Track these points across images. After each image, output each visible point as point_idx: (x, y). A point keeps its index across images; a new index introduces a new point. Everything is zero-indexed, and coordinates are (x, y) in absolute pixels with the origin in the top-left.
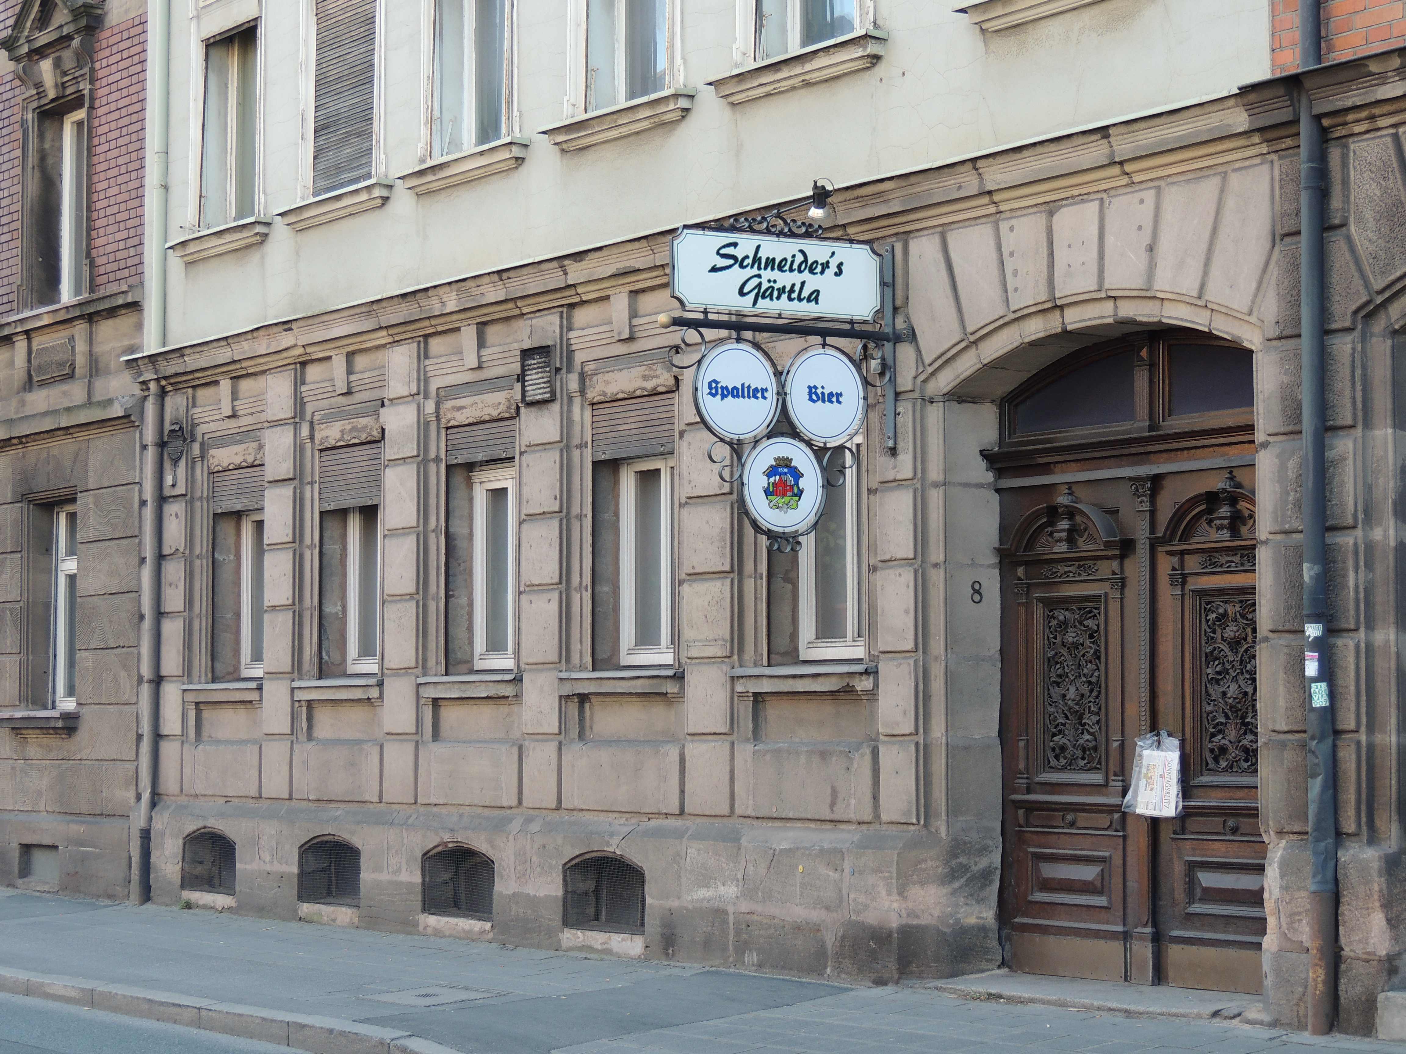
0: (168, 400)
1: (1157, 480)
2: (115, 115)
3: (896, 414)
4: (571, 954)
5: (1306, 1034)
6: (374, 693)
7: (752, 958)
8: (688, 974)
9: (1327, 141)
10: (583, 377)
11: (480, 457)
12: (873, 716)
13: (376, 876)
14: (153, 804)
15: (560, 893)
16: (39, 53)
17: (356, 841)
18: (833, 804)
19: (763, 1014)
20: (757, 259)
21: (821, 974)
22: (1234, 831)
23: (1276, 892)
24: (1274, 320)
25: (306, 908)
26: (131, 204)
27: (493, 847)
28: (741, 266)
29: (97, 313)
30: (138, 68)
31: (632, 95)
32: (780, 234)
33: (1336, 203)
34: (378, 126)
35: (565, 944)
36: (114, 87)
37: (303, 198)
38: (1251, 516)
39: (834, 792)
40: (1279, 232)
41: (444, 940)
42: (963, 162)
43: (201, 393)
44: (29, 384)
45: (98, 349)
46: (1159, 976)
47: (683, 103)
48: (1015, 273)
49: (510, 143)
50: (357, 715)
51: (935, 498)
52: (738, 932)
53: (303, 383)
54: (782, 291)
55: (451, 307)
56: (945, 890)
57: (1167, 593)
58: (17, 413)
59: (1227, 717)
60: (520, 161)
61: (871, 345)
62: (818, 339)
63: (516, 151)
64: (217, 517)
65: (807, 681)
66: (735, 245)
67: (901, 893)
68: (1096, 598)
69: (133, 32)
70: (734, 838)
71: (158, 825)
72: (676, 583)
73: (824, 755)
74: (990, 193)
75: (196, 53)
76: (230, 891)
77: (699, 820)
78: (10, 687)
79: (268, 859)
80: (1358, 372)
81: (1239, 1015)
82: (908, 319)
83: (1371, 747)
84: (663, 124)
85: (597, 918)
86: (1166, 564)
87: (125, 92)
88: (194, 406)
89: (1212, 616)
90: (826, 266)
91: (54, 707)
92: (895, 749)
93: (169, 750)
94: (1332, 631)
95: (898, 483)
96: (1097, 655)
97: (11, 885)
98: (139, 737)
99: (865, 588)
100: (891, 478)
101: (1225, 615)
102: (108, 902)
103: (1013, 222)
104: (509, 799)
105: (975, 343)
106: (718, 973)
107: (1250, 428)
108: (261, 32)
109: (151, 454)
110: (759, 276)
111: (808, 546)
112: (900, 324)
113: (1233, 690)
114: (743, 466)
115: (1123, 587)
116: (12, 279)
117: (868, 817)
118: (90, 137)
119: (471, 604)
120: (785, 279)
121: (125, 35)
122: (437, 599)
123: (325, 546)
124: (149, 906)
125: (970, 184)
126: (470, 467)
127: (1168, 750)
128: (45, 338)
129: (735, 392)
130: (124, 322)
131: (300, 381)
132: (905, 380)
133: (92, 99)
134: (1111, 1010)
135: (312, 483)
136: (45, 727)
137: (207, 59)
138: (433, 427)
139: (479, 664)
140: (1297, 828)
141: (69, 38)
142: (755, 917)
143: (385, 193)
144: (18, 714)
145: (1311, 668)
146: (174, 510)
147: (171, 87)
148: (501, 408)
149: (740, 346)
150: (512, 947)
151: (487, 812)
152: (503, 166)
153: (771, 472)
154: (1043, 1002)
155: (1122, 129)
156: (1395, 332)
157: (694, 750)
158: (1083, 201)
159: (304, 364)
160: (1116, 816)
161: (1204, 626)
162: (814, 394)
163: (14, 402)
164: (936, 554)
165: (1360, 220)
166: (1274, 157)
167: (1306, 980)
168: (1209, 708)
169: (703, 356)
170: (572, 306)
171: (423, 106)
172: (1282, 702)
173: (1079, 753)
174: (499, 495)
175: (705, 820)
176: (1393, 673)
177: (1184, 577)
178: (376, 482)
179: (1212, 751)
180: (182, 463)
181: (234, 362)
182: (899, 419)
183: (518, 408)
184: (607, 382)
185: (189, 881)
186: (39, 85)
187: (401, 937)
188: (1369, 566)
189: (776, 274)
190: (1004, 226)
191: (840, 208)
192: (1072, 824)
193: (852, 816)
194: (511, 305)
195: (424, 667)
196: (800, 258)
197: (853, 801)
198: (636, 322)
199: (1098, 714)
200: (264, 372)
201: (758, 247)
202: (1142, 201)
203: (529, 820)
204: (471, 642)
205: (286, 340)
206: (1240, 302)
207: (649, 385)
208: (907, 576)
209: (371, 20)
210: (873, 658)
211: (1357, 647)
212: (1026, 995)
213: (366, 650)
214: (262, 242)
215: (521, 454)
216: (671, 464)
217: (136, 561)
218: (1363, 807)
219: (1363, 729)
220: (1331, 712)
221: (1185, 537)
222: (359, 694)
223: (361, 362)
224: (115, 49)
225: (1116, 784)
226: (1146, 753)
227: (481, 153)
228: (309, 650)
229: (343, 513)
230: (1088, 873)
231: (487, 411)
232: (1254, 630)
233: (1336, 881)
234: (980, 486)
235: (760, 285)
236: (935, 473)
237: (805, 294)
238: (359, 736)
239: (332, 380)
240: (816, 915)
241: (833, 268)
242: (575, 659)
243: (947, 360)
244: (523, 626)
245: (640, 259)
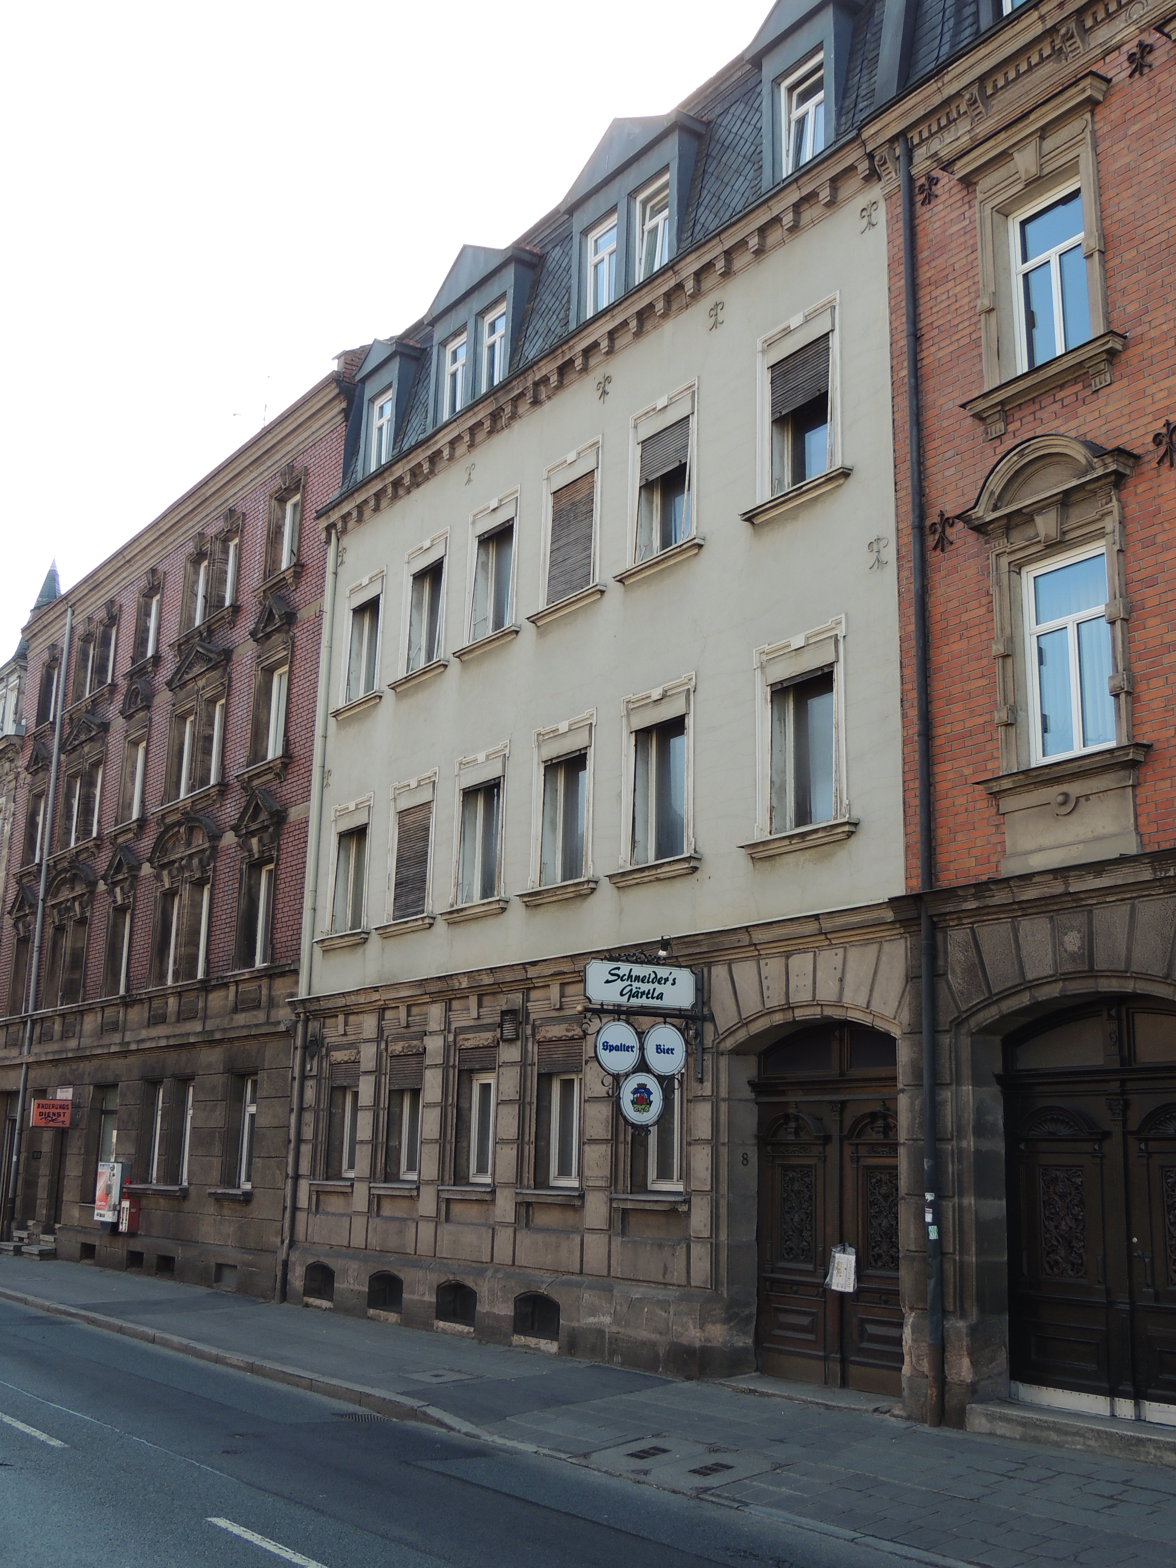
0: (310, 1023)
1: (844, 1103)
2: (290, 869)
3: (703, 1060)
4: (518, 1349)
5: (926, 1425)
6: (415, 1193)
7: (618, 1359)
8: (582, 1366)
9: (935, 929)
10: (534, 1027)
11: (477, 1067)
12: (687, 1226)
13: (411, 1296)
14: (290, 1246)
15: (513, 1314)
16: (252, 834)
17: (402, 1276)
18: (665, 1274)
19: (624, 1397)
20: (630, 976)
21: (656, 1371)
22: (886, 1302)
23: (910, 1342)
24: (907, 1023)
25: (371, 1312)
26: (295, 917)
27: (476, 1285)
28: (622, 980)
29: (274, 974)
30: (303, 845)
31: (564, 879)
32: (642, 963)
33: (941, 962)
34: (429, 885)
35: (514, 1343)
36: (290, 854)
37: (387, 921)
38: (896, 1126)
39: (665, 1267)
40: (910, 975)
41: (447, 1336)
42: (741, 928)
43: (327, 1021)
44: (236, 1010)
45: (274, 993)
46: (844, 1384)
47: (592, 885)
48: (768, 988)
49: (499, 900)
50: (405, 1204)
51: (724, 1107)
52: (610, 1343)
53: (383, 1019)
54: (643, 993)
55: (464, 985)
56: (726, 1327)
57: (849, 1167)
58: (228, 1024)
59: (882, 1237)
60: (504, 910)
61: (690, 1022)
62: (662, 1019)
63: (502, 904)
64: (333, 1089)
65: (651, 1204)
66: (618, 968)
67: (702, 1328)
68: (810, 1166)
69: (301, 826)
70: (610, 1289)
71: (293, 1258)
72: (581, 1144)
73: (660, 1246)
74: (755, 945)
75: (334, 840)
76: (330, 1299)
77: (590, 1278)
78: (216, 1175)
79: (352, 1282)
80: (953, 1054)
81: (889, 1411)
82: (710, 1009)
83: (962, 1263)
84: (581, 895)
85: (532, 1328)
86: (848, 1150)
87: (295, 858)
88: (324, 1028)
89: (874, 1180)
90: (667, 980)
91: (239, 1187)
92: (699, 1245)
93: (301, 1217)
94: (939, 1197)
95: (703, 1098)
96: (810, 1198)
97: (210, 1286)
98: (285, 1208)
99: (684, 1153)
100: (699, 1094)
101: (881, 1180)
102: (262, 1300)
103: (767, 960)
104: (486, 1258)
105: (746, 1024)
106: (598, 1367)
107: (895, 1079)
108: (369, 831)
109: (299, 1053)
110: (631, 985)
111: (654, 1130)
112: (706, 1011)
113: (885, 1223)
114: (620, 1088)
115: (825, 1161)
116: (230, 952)
117: (684, 1282)
118: (276, 880)
119: (469, 1146)
120: (645, 987)
121: (297, 827)
122: (451, 1143)
123: (391, 1109)
124: (285, 1304)
125: (745, 939)
126: (472, 1071)
127: (849, 1254)
128: (245, 985)
129: (617, 1048)
130: (288, 980)
131: (381, 1018)
132: (709, 1041)
133: (278, 860)
134: (817, 1403)
135: (385, 1074)
136: (233, 1198)
137: (339, 843)
138: (452, 1048)
139: (473, 1180)
140: (920, 1307)
141: (268, 827)
142: (620, 1336)
143: (431, 921)
144: (219, 1191)
145: (929, 1218)
146: (310, 1084)
147: (320, 856)
148: (489, 1041)
149: (620, 1023)
150: (484, 1342)
151: (474, 1265)
152: (494, 912)
153: (635, 1092)
154: (779, 1396)
155: (826, 916)
156: (973, 1033)
157: (589, 1238)
158: (805, 952)
159: (384, 1009)
160: (821, 1289)
161: (869, 1186)
162: (659, 1049)
163: (227, 1019)
164: (724, 1138)
165: (954, 972)
166: (907, 935)
167: (927, 1393)
168: (872, 1232)
169: (600, 1029)
170: (529, 989)
171: (453, 877)
172: (912, 1235)
173: (800, 1252)
174: (486, 1088)
175: (594, 1278)
176: (974, 1222)
177: (858, 1158)
178: (420, 1076)
179: (873, 1256)
180: (316, 1059)
181: (347, 1006)
182: (705, 1063)
183: (498, 1042)
184: (547, 1031)
185: (309, 1291)
186: (250, 850)
187: (424, 1332)
188: (960, 1161)
189: (640, 984)
190: (762, 963)
191: (675, 948)
192: (796, 1292)
193: (675, 1282)
194: (497, 986)
195: (442, 1180)
196: (653, 976)
197: (675, 1273)
198: (563, 1000)
199: (811, 1230)
200: (362, 1012)
201: (631, 970)
202: (836, 954)
203: (497, 1271)
204: (468, 1167)
205: (375, 996)
206: (889, 1012)
207: (570, 1034)
208: (707, 1150)
209: (427, 829)
210: (688, 1193)
211: (954, 1206)
212: (770, 1392)
213: (411, 1167)
214: (365, 942)
215: (499, 1066)
216: (580, 1077)
217: (288, 1110)
218: (958, 1297)
219: (957, 1253)
220: (939, 1242)
221: (859, 1136)
222: (406, 1193)
223: (415, 1010)
224: (291, 834)
225: (821, 1271)
226: (837, 1255)
227: (483, 904)
228: (379, 1166)
229: (401, 1092)
230: (805, 1321)
231: (481, 1042)
232: (897, 1190)
233: (943, 1338)
234: (747, 1100)
235: (631, 990)
236: (724, 1093)
237: (655, 995)
238: (405, 1216)
239: (399, 1019)
240: (654, 1337)
241: (671, 981)
242: (525, 1182)
243: (731, 1032)
244: (497, 1162)
245: (566, 967)
